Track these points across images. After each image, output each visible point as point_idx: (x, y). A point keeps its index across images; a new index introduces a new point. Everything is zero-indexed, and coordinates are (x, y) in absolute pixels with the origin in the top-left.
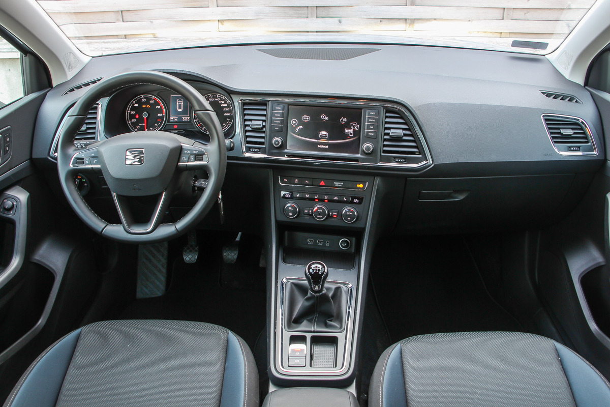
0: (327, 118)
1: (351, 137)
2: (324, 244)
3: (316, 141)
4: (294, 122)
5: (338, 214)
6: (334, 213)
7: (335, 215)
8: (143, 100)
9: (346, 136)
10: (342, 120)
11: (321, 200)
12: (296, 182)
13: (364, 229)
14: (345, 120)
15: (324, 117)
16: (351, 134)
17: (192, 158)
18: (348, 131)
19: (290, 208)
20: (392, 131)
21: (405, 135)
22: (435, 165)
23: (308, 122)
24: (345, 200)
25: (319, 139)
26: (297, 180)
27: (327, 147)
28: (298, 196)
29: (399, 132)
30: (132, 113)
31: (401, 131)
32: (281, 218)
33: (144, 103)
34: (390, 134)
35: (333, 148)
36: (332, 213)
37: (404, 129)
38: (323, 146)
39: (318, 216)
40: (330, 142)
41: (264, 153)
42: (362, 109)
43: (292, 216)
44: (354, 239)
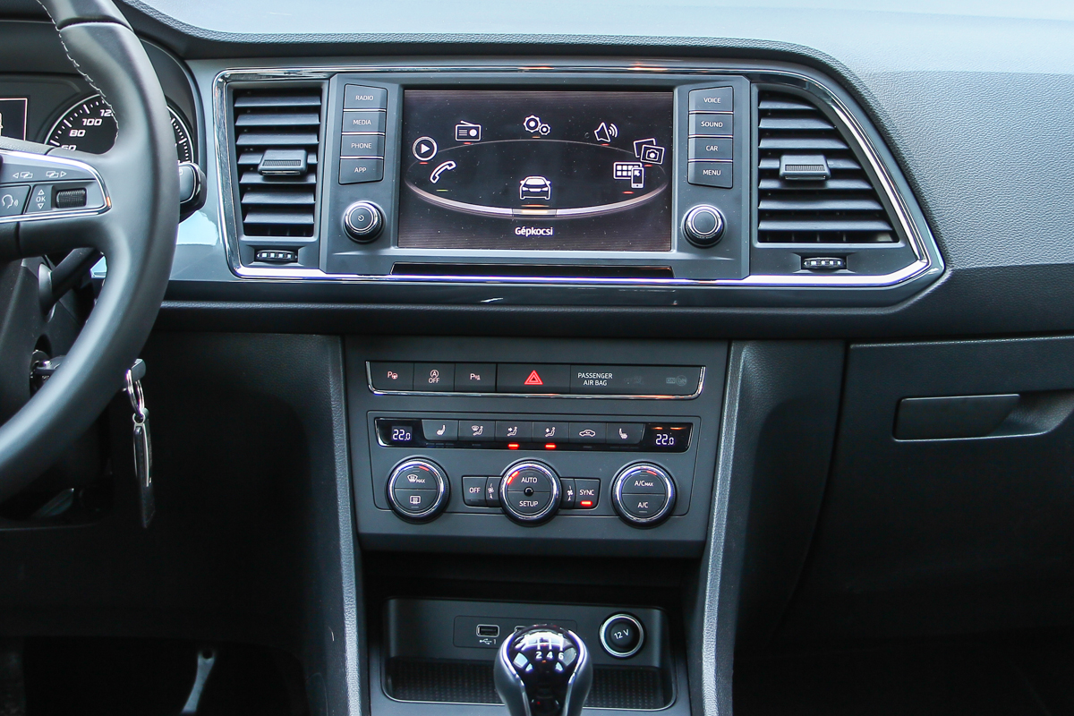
0: (544, 128)
1: (638, 193)
3: (509, 211)
4: (424, 149)
5: (598, 493)
6: (582, 492)
7: (587, 498)
9: (619, 190)
10: (602, 133)
11: (531, 444)
12: (431, 381)
13: (703, 546)
14: (614, 130)
15: (535, 125)
16: (637, 180)
17: (41, 196)
18: (625, 170)
19: (412, 479)
20: (786, 160)
21: (837, 174)
22: (956, 274)
23: (476, 150)
24: (624, 436)
25: (517, 204)
26: (435, 373)
27: (550, 232)
28: (440, 433)
29: (817, 165)
31: (820, 159)
32: (380, 523)
34: (782, 171)
35: (569, 232)
36: (575, 492)
37: (829, 154)
38: (533, 231)
39: (522, 504)
40: (559, 212)
41: (313, 263)
42: (670, 89)
43: (421, 507)
44: (657, 614)
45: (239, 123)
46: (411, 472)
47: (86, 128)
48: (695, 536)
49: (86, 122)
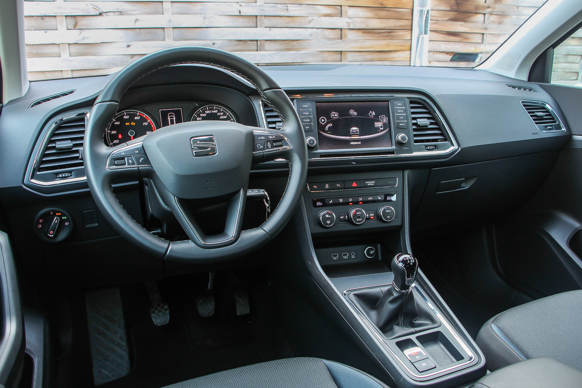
0: (355, 113)
1: (382, 131)
2: (350, 256)
3: (348, 138)
4: (323, 120)
5: (374, 215)
6: (371, 215)
7: (372, 216)
8: (125, 117)
9: (377, 130)
10: (371, 114)
11: (356, 203)
12: (326, 187)
14: (374, 113)
15: (353, 113)
16: (381, 127)
17: (269, 145)
18: (378, 124)
19: (327, 216)
20: (418, 120)
21: (430, 124)
22: (462, 149)
23: (337, 120)
24: (380, 198)
25: (350, 135)
26: (327, 185)
27: (360, 143)
28: (331, 202)
29: (425, 122)
30: (113, 132)
31: (426, 120)
32: (317, 229)
33: (127, 120)
34: (419, 123)
35: (365, 142)
36: (369, 215)
37: (428, 118)
38: (355, 143)
39: (358, 220)
40: (362, 137)
42: (388, 101)
43: (330, 224)
44: (379, 246)
45: (267, 115)
46: (326, 214)
47: (201, 117)
48: (399, 223)
49: (201, 115)
